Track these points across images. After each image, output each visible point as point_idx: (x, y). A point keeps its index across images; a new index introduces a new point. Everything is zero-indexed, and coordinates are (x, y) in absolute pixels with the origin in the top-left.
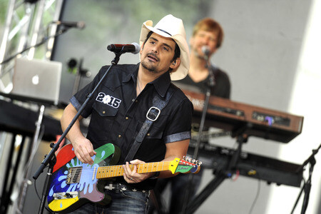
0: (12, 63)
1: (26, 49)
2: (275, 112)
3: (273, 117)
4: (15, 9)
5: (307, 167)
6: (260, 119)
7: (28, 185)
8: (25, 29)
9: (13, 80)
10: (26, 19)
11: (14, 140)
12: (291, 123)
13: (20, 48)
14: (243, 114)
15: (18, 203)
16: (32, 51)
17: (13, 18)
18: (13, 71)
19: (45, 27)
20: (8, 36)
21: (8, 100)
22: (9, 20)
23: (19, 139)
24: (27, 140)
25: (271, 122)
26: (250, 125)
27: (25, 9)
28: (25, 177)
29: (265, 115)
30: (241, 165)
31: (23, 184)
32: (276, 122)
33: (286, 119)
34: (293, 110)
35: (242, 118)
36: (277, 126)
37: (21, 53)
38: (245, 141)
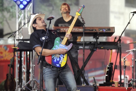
0: (21, 30)
1: (25, 24)
2: (105, 27)
3: (105, 29)
4: (18, 13)
5: (119, 42)
6: (101, 30)
7: (34, 66)
8: (23, 18)
9: (22, 35)
10: (22, 15)
11: (27, 53)
12: (111, 30)
13: (23, 25)
14: (96, 30)
15: (32, 72)
16: (26, 24)
17: (18, 15)
18: (22, 32)
19: (29, 16)
20: (18, 21)
21: (23, 41)
22: (17, 17)
23: (28, 52)
24: (31, 52)
25: (105, 31)
26: (98, 33)
27: (22, 12)
28: (33, 64)
29: (102, 29)
30: (98, 46)
31: (32, 66)
32: (106, 30)
33: (109, 29)
34: (111, 25)
35: (96, 32)
36: (107, 32)
37: (23, 26)
38: (98, 38)
